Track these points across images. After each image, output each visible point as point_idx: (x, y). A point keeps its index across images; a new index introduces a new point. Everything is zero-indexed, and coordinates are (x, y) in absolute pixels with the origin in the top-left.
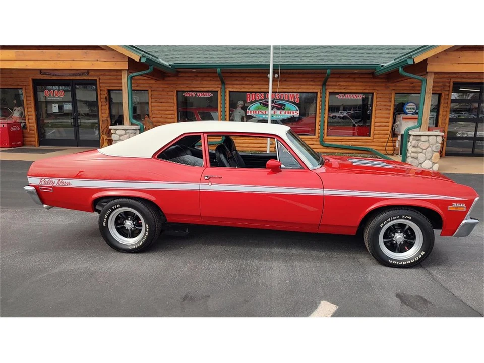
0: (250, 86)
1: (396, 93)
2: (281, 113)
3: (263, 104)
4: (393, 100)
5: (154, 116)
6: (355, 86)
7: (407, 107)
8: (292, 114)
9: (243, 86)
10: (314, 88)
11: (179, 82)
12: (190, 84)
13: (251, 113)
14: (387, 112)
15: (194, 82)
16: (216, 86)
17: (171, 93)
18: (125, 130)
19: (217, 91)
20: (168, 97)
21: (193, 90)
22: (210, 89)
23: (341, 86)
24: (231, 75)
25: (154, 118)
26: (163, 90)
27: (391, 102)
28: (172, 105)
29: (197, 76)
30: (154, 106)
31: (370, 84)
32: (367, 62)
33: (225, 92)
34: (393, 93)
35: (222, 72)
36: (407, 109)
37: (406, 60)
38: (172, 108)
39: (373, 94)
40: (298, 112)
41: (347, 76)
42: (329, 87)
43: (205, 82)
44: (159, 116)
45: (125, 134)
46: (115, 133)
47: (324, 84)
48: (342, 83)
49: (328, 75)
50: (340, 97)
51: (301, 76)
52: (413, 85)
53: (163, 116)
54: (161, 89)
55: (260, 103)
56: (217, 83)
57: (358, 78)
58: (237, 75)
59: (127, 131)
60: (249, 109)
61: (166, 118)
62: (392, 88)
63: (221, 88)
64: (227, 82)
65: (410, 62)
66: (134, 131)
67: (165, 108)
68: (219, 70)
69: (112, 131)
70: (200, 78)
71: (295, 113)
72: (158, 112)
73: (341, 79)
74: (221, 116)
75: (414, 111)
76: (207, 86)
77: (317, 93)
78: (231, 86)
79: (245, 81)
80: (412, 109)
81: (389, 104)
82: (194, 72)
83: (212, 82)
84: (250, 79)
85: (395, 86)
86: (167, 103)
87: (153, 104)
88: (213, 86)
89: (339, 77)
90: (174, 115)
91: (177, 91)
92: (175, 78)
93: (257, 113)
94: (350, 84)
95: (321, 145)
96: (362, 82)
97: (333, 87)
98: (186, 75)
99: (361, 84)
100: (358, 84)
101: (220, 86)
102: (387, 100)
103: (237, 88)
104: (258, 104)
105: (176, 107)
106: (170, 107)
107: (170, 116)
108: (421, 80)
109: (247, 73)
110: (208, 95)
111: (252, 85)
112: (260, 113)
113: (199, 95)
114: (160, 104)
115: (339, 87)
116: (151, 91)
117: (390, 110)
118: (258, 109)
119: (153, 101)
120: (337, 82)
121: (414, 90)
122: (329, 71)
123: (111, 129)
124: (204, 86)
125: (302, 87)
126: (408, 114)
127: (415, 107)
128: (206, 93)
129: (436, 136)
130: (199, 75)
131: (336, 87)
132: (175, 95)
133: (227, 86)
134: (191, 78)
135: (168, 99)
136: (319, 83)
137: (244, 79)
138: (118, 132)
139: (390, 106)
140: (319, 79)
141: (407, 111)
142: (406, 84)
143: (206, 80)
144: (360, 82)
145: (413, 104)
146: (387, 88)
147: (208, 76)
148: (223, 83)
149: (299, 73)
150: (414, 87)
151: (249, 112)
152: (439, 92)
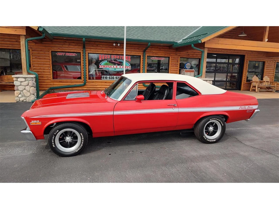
0: (101, 50)
1: (180, 58)
2: (120, 67)
3: (109, 61)
4: (179, 61)
5: (34, 68)
6: (160, 53)
7: (187, 65)
8: (127, 68)
9: (97, 50)
10: (139, 53)
11: (53, 45)
12: (61, 47)
13: (102, 67)
14: (177, 67)
15: (64, 46)
16: (79, 49)
17: (47, 53)
18: (25, 78)
19: (80, 53)
20: (44, 55)
21: (64, 51)
22: (75, 51)
23: (153, 53)
24: (89, 43)
25: (35, 69)
26: (41, 51)
27: (178, 62)
28: (48, 60)
29: (66, 42)
30: (35, 61)
31: (168, 52)
32: (168, 40)
33: (86, 53)
34: (179, 58)
35: (86, 41)
36: (187, 66)
37: (198, 41)
38: (48, 63)
39: (169, 57)
40: (130, 67)
41: (157, 47)
42: (147, 53)
43: (72, 46)
44: (39, 68)
45: (25, 81)
46: (17, 81)
47: (144, 51)
48: (154, 51)
49: (149, 46)
50: (153, 58)
51: (132, 45)
52: (188, 53)
53: (42, 68)
54: (40, 49)
55: (108, 61)
56: (79, 47)
57: (162, 48)
58: (93, 43)
59: (27, 79)
60: (100, 65)
61: (44, 69)
62: (179, 55)
63: (83, 51)
64: (86, 47)
65: (200, 42)
66: (32, 79)
67: (42, 63)
68: (84, 39)
69: (14, 79)
70: (68, 44)
71: (128, 67)
72: (37, 65)
73: (153, 49)
74: (83, 68)
75: (190, 67)
76: (73, 49)
77: (140, 56)
78: (89, 50)
79: (98, 47)
80: (188, 66)
81: (177, 63)
82: (65, 39)
83: (77, 47)
84: (101, 46)
85: (180, 54)
86: (45, 59)
87: (33, 60)
88: (77, 49)
89: (152, 48)
90: (50, 67)
91: (52, 51)
92: (50, 43)
93: (106, 66)
94: (158, 51)
95: (143, 86)
96: (164, 51)
97: (149, 53)
98: (58, 41)
99: (163, 52)
100: (162, 52)
101: (82, 49)
102: (176, 61)
103: (93, 51)
104: (106, 62)
105: (51, 62)
106: (46, 62)
107: (47, 68)
108: (202, 51)
109: (99, 42)
110: (74, 55)
111: (103, 49)
112: (108, 67)
113: (68, 54)
114: (39, 60)
115: (152, 53)
116: (32, 50)
117: (178, 66)
118: (106, 64)
119: (34, 57)
120: (151, 50)
121: (188, 56)
122: (149, 44)
123: (13, 78)
124: (71, 49)
125: (133, 52)
126: (187, 69)
127: (190, 65)
128: (72, 53)
129: (210, 81)
130: (67, 41)
131: (151, 53)
132: (50, 54)
133: (87, 50)
134: (62, 43)
135: (45, 56)
136: (142, 50)
137: (97, 46)
138: (19, 79)
139: (178, 64)
140: (142, 48)
141: (186, 67)
142: (184, 53)
143: (73, 45)
144: (163, 51)
145: (189, 64)
146: (176, 54)
147: (73, 42)
148: (84, 47)
149: (131, 44)
150: (188, 54)
151: (101, 66)
152: (200, 58)
